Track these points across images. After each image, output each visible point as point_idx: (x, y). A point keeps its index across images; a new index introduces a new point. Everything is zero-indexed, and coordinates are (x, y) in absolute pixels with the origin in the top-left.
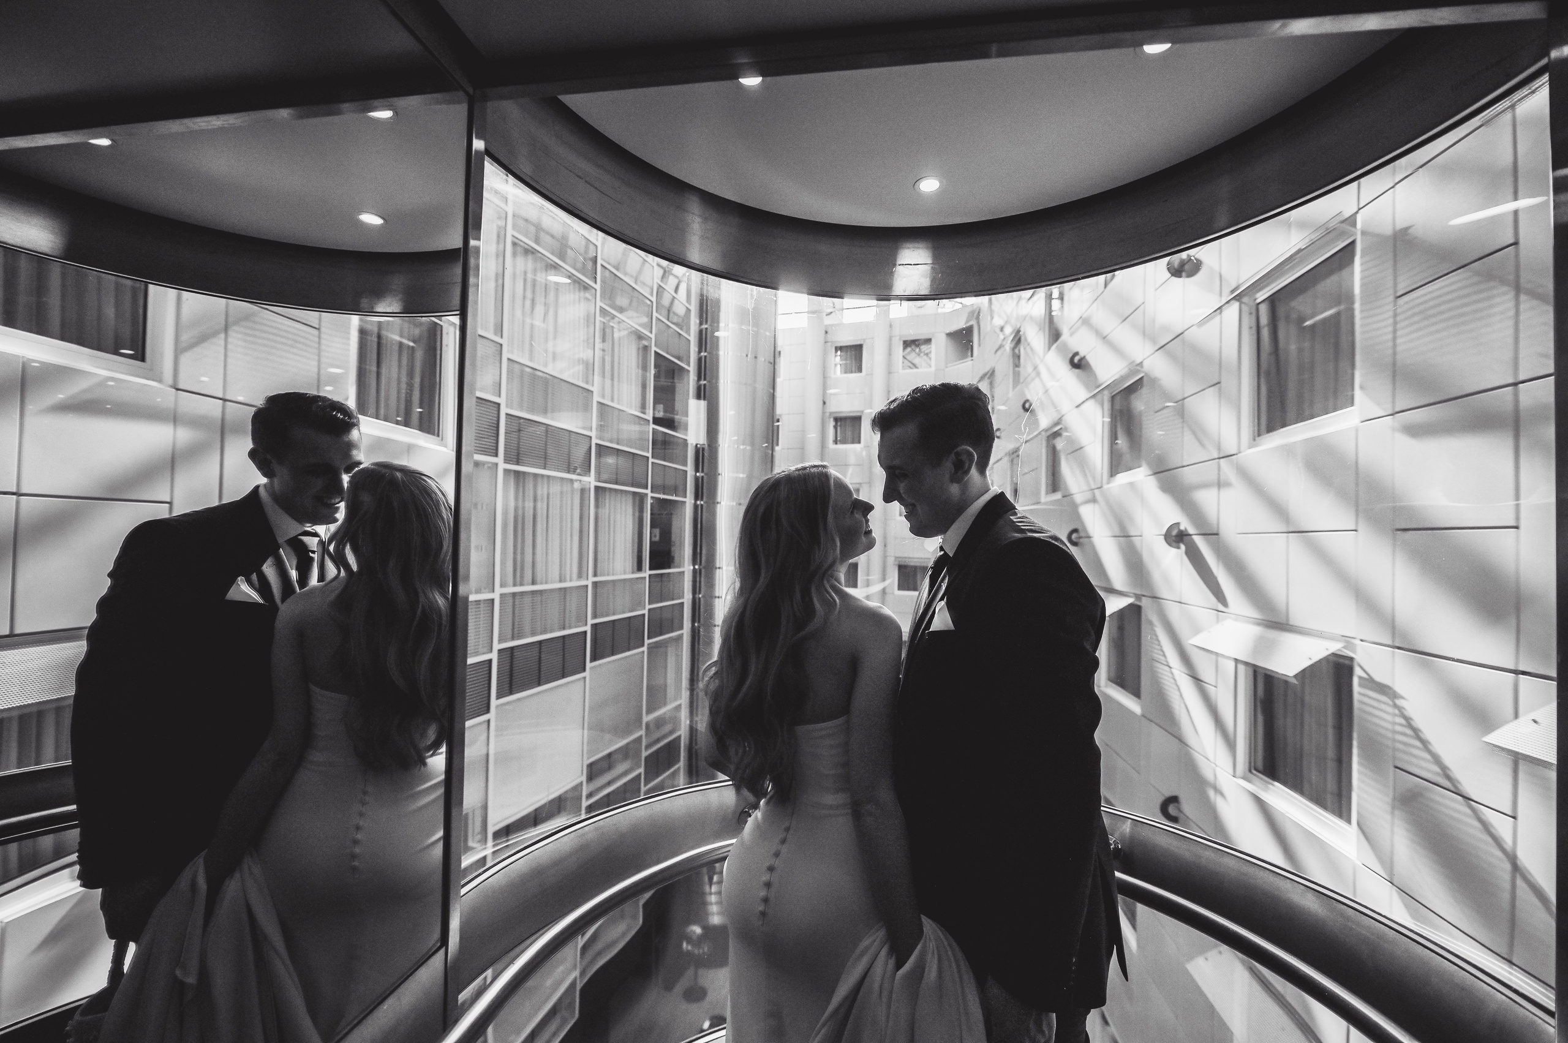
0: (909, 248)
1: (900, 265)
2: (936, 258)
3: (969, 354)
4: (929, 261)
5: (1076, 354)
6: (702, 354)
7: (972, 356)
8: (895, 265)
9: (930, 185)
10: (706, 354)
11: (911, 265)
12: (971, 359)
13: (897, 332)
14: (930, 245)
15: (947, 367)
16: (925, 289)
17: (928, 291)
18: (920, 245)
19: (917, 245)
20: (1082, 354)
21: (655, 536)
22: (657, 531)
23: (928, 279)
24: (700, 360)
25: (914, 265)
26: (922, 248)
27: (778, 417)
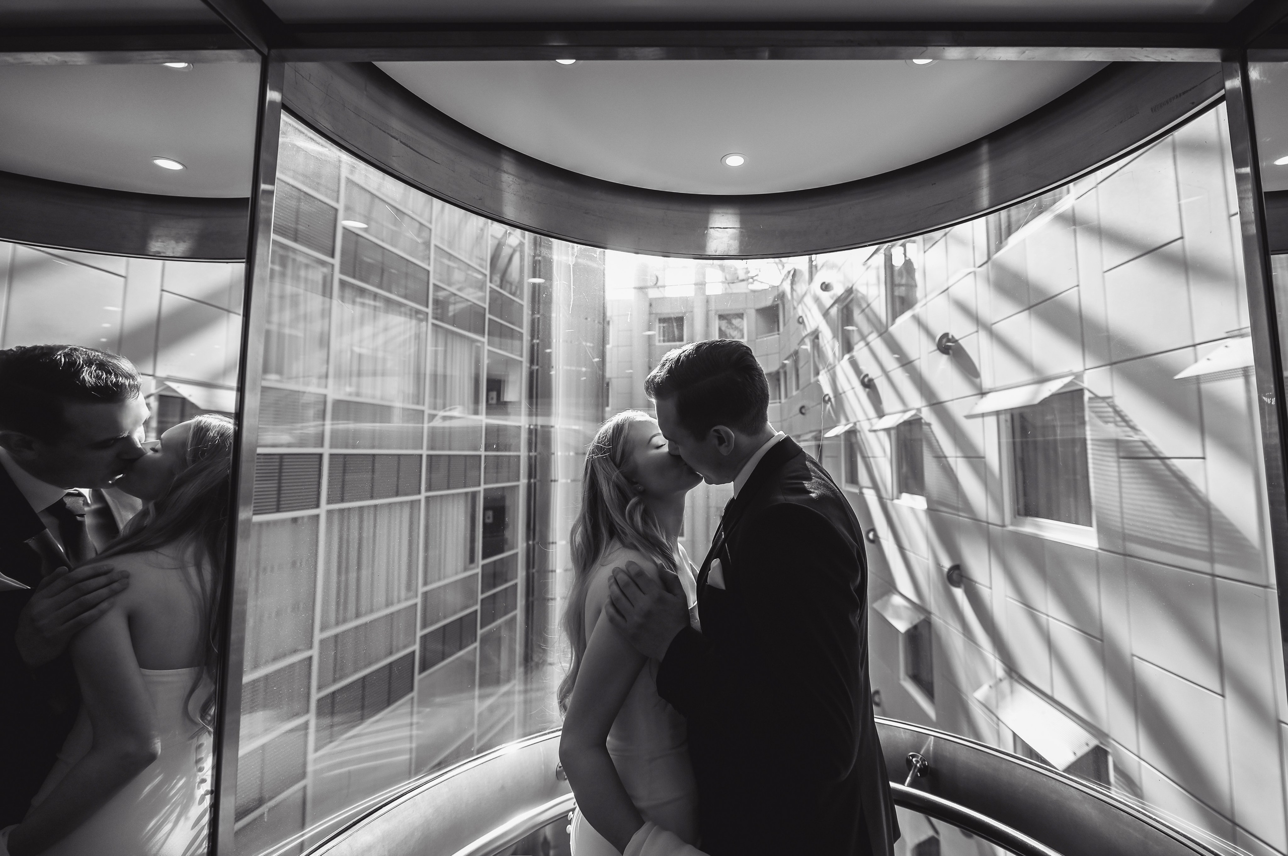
0: (719, 213)
1: (711, 228)
2: (743, 223)
3: (776, 328)
4: (738, 226)
5: (867, 375)
6: (535, 341)
7: (778, 330)
8: (706, 228)
9: (735, 161)
10: (538, 341)
11: (721, 228)
12: (777, 333)
13: (713, 307)
14: (737, 211)
15: (757, 339)
16: (734, 249)
17: (738, 251)
18: (730, 211)
19: (725, 211)
20: (870, 376)
21: (489, 518)
22: (490, 513)
23: (736, 241)
24: (532, 346)
25: (724, 228)
26: (731, 214)
27: (607, 380)
